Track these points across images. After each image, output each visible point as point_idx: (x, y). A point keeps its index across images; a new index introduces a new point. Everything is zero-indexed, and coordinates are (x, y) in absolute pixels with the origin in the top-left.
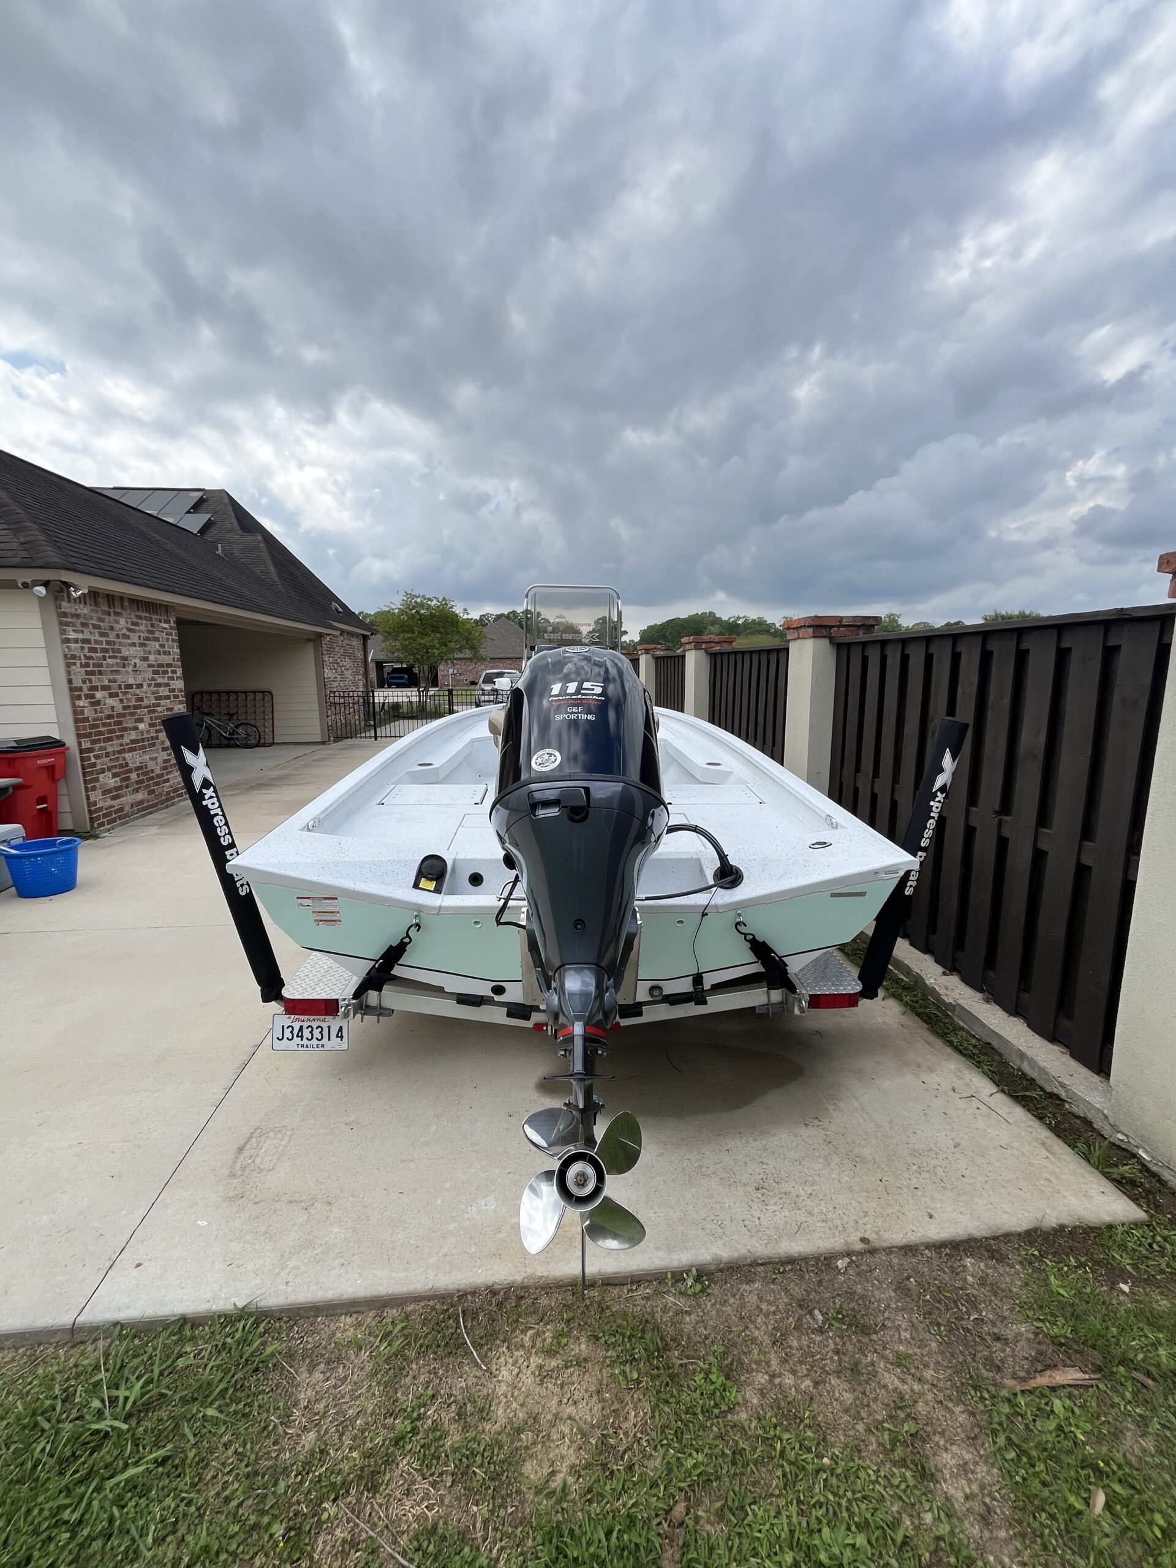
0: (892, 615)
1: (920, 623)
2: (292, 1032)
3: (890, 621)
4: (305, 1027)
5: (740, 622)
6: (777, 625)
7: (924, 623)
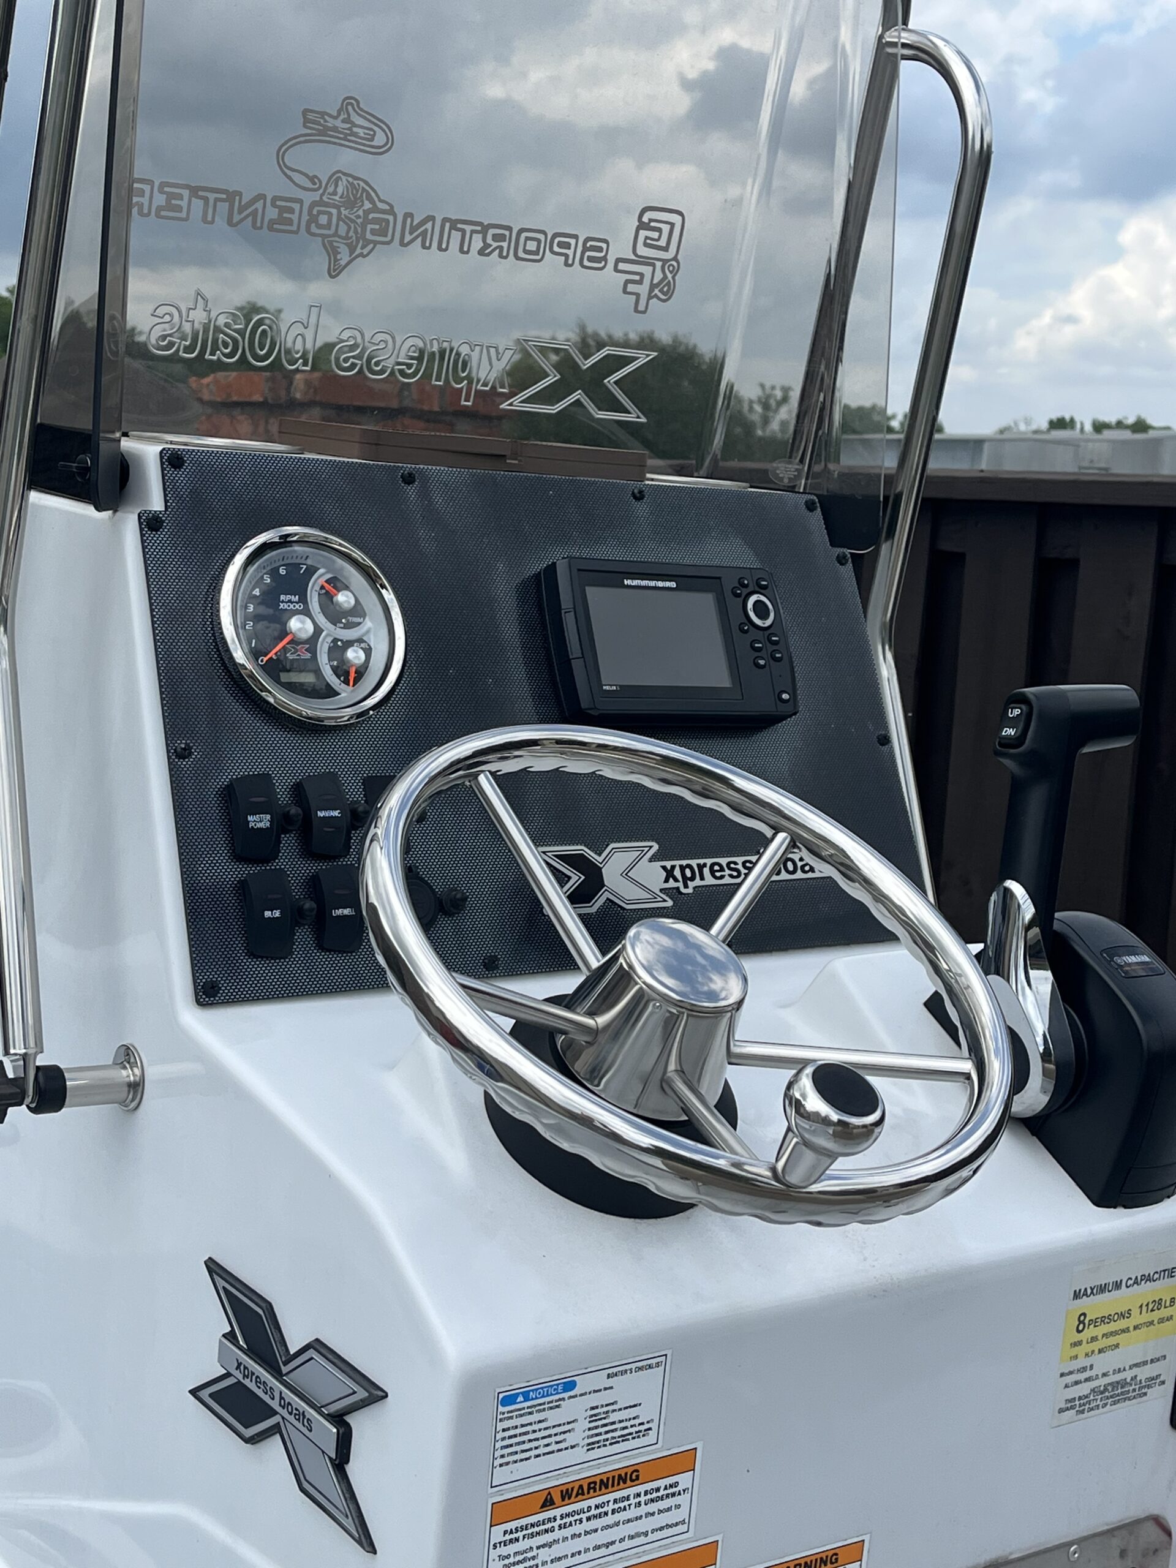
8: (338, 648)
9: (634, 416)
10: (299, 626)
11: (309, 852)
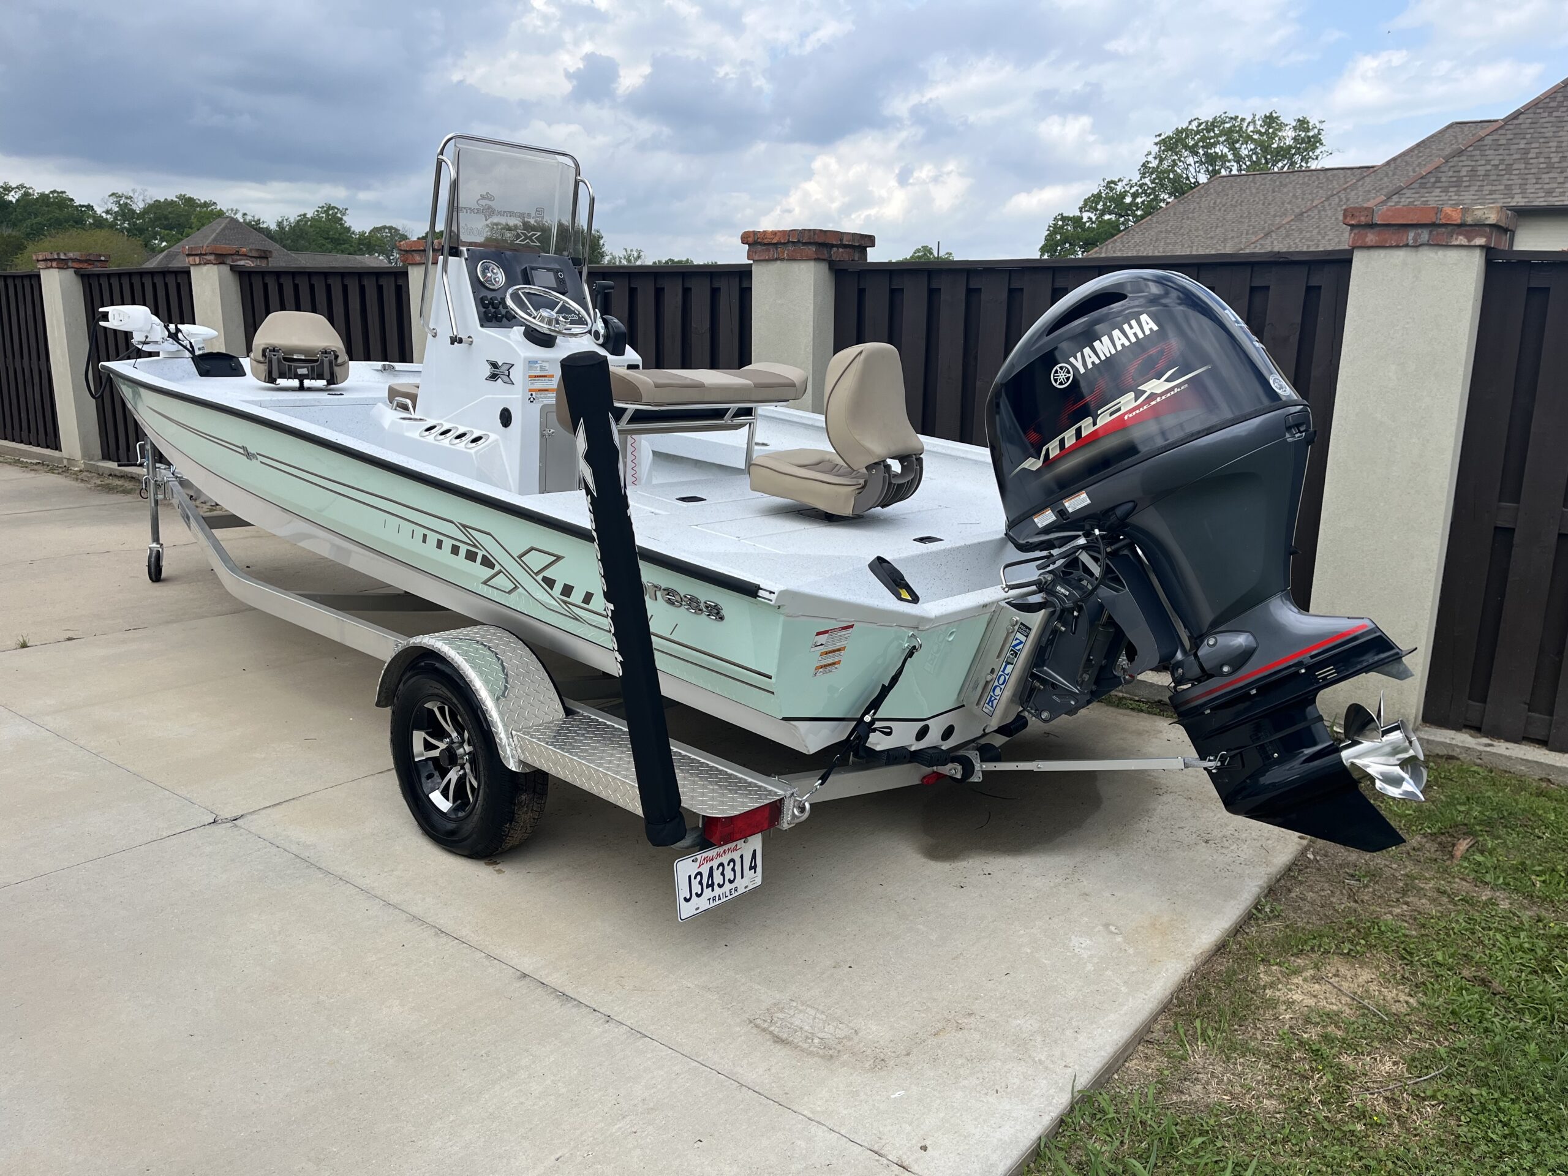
0: (330, 208)
1: (384, 227)
2: (701, 883)
3: (328, 220)
4: (715, 868)
5: (12, 197)
6: (99, 210)
7: (391, 228)
8: (495, 279)
9: (538, 244)
10: (489, 275)
11: (494, 308)
